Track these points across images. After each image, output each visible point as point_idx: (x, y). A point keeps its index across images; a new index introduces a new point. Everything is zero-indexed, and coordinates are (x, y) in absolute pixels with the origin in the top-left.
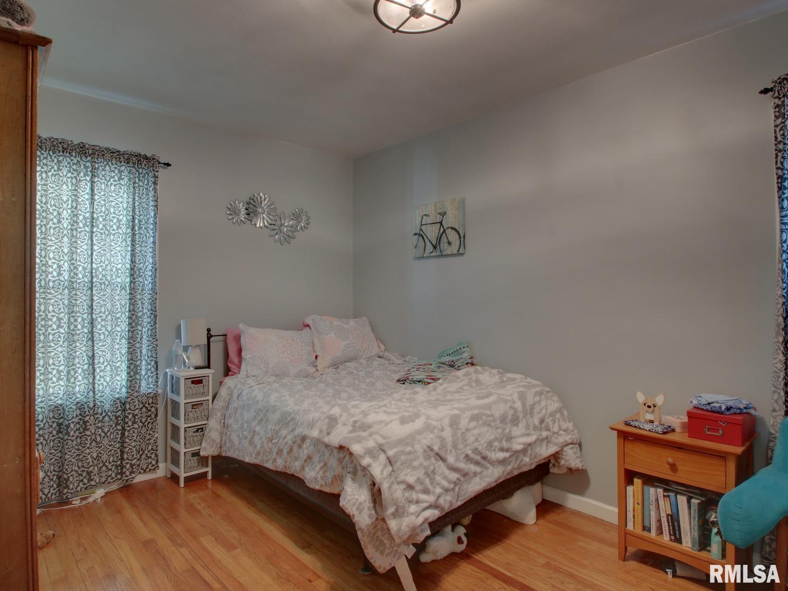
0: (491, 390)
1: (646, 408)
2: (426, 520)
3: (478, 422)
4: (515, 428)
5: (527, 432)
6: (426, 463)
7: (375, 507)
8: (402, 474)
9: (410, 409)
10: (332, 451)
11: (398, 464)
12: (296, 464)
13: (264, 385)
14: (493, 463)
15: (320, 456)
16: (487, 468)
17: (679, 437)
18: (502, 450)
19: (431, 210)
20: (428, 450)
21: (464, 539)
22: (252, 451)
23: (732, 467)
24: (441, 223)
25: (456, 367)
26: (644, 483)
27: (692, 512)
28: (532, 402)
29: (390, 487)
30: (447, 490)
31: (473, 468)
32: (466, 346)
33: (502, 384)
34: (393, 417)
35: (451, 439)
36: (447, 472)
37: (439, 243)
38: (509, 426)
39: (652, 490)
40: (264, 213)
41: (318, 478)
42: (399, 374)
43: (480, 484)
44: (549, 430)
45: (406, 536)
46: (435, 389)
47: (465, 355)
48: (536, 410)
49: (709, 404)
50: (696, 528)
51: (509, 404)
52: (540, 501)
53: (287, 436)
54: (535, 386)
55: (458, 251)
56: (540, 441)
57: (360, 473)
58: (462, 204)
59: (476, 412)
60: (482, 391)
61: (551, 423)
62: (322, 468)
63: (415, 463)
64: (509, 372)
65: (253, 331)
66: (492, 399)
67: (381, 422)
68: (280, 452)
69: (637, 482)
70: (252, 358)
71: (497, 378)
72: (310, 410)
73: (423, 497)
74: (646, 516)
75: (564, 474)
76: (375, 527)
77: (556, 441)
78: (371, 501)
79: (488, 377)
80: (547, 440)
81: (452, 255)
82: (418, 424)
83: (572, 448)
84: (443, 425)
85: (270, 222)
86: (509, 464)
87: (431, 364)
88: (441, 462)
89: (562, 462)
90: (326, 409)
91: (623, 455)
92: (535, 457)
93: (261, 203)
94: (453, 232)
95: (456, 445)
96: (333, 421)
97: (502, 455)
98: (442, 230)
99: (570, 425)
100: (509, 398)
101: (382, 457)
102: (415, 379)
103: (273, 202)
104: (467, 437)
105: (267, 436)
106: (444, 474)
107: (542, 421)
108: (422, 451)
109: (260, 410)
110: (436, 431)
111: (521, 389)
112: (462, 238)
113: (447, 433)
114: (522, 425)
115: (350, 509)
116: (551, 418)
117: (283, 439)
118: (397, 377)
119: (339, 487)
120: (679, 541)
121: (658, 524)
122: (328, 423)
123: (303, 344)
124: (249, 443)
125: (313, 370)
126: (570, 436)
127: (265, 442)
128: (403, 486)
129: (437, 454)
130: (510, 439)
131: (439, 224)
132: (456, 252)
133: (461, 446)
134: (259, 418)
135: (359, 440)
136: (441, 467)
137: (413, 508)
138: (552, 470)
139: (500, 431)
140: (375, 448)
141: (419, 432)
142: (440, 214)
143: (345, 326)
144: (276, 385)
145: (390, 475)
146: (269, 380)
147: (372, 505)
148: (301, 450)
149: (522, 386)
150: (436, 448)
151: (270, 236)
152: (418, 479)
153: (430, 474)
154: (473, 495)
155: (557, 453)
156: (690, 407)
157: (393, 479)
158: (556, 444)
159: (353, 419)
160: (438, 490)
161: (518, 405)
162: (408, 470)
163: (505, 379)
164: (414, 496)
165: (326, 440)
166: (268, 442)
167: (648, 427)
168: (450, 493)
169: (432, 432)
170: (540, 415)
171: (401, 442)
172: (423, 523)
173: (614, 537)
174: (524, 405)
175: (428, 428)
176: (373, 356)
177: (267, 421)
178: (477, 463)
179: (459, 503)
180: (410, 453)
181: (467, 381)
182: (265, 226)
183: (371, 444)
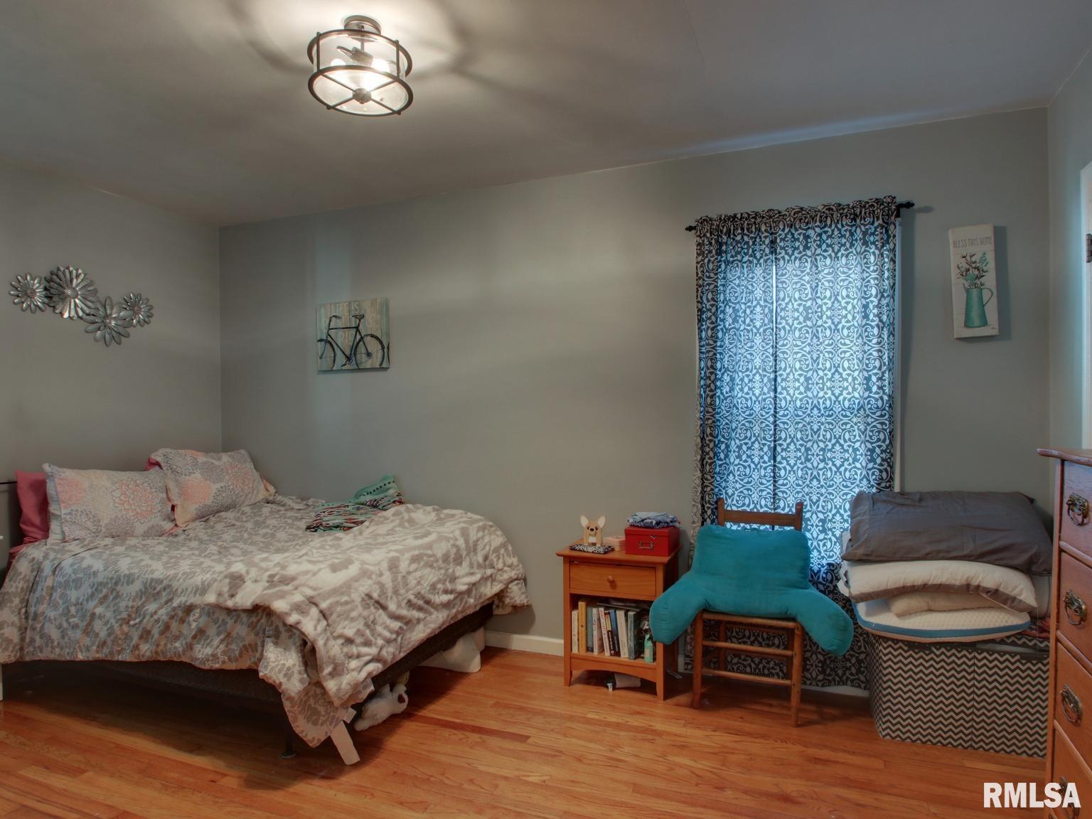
0: (429, 529)
1: (589, 531)
2: (369, 674)
3: (419, 564)
4: (458, 567)
5: (472, 571)
6: (365, 613)
7: (306, 671)
8: (341, 626)
9: (339, 556)
10: (238, 616)
11: (334, 617)
12: (177, 644)
13: (98, 550)
14: (437, 607)
15: (218, 627)
16: (430, 614)
17: (618, 555)
18: (446, 592)
19: (342, 310)
20: (366, 598)
21: (406, 697)
22: (89, 644)
23: (660, 575)
24: (357, 328)
25: (381, 507)
26: (587, 605)
27: (629, 624)
28: (475, 538)
29: (325, 644)
30: (389, 641)
31: (416, 614)
32: (391, 481)
33: (440, 521)
34: (322, 566)
35: (391, 584)
36: (388, 621)
37: (355, 354)
38: (452, 565)
39: (595, 610)
40: (76, 297)
41: (217, 654)
42: (304, 521)
43: (424, 631)
44: (494, 568)
45: (347, 696)
46: (361, 533)
47: (391, 492)
48: (479, 547)
49: (643, 521)
50: (632, 638)
51: (451, 542)
52: (482, 647)
53: (157, 610)
54: (477, 521)
55: (381, 364)
56: (484, 579)
57: (284, 635)
58: (385, 308)
59: (417, 552)
60: (419, 531)
61: (495, 560)
62: (222, 641)
63: (354, 614)
64: (445, 508)
65: (69, 474)
66: (433, 537)
67: (307, 572)
68: (146, 635)
69: (582, 604)
70: (70, 514)
71: (433, 516)
72: (195, 573)
73: (364, 650)
74: (589, 636)
75: (509, 614)
76: (307, 694)
77: (501, 578)
78: (301, 664)
79: (423, 515)
80: (491, 578)
81: (373, 369)
82: (353, 570)
83: (517, 584)
84: (382, 569)
85: (88, 311)
86: (454, 607)
87: (348, 506)
88: (381, 611)
89: (507, 601)
90: (220, 568)
91: (568, 580)
92: (480, 597)
93: (71, 281)
94: (376, 342)
95: (397, 591)
96: (236, 581)
97: (445, 598)
98: (358, 337)
99: (515, 560)
100: (451, 535)
101: (314, 611)
102: (331, 524)
103: (91, 281)
104: (408, 581)
105: (118, 617)
106: (385, 623)
107: (486, 558)
108: (360, 600)
109: (101, 584)
110: (374, 577)
111: (462, 525)
112: (385, 348)
113: (387, 578)
114: (465, 564)
115: (275, 678)
116: (494, 555)
117: (152, 616)
118: (303, 524)
119: (250, 659)
120: (618, 654)
121: (600, 642)
122: (230, 583)
123: (154, 490)
124: (84, 633)
125: (171, 525)
126: (514, 572)
127: (116, 626)
128: (340, 641)
129: (377, 602)
130: (453, 579)
131: (353, 331)
132: (378, 366)
133: (402, 591)
134: (101, 595)
135: (282, 596)
136: (382, 616)
137: (354, 664)
138: (497, 612)
139: (443, 571)
140: (303, 602)
141: (356, 579)
142: (355, 317)
143: (216, 463)
144: (119, 549)
145: (325, 630)
146: (103, 543)
147: (303, 668)
148: (185, 625)
149: (464, 522)
150: (375, 595)
151: (86, 332)
152: (358, 630)
153: (371, 625)
154: (416, 644)
155: (502, 591)
156: (627, 526)
157: (329, 634)
158: (501, 582)
159: (267, 574)
160: (380, 642)
161: (461, 542)
162: (346, 622)
163: (442, 516)
164: (354, 650)
165: (230, 603)
166: (121, 625)
167: (591, 549)
168: (392, 645)
169: (370, 578)
170: (484, 552)
171: (336, 591)
172: (366, 679)
173: (560, 668)
174: (467, 542)
175: (365, 574)
176: (259, 502)
177: (118, 596)
178: (420, 609)
179: (402, 655)
180: (346, 603)
181: (398, 521)
182: (78, 317)
183: (298, 598)
